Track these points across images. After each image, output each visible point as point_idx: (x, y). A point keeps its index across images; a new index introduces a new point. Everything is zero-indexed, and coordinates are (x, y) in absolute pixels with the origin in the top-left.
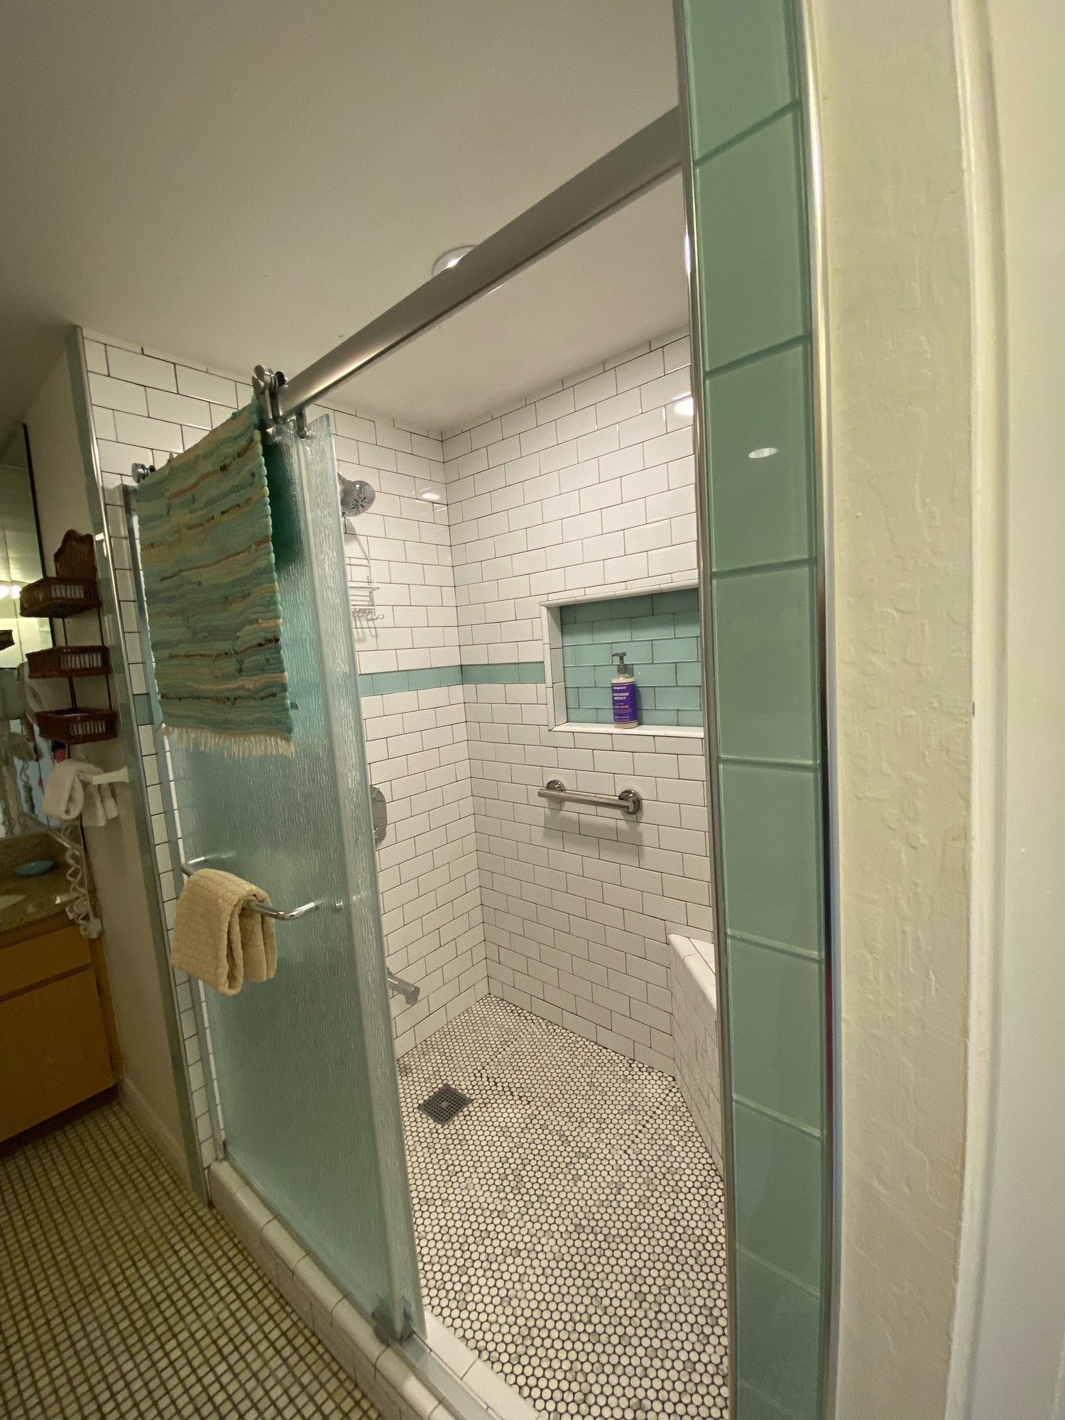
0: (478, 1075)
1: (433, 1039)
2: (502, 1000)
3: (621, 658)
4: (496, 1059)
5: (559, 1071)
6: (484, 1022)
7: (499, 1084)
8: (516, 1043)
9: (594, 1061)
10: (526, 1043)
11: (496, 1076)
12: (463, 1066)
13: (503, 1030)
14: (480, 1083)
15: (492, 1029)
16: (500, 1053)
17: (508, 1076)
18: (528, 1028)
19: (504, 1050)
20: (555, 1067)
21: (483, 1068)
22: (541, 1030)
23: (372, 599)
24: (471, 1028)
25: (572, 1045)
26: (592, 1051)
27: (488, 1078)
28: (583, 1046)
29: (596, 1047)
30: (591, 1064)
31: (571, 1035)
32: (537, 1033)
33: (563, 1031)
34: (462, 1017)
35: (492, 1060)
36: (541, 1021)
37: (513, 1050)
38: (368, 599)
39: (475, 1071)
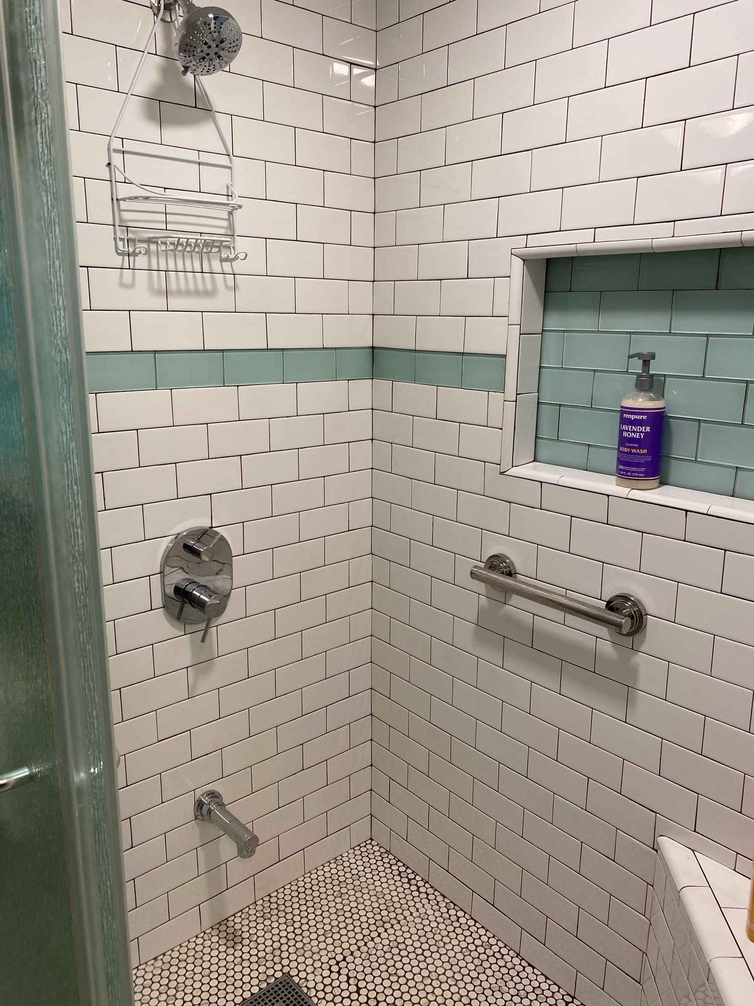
0: (335, 969)
1: (281, 896)
2: (388, 852)
3: (646, 364)
4: (365, 949)
5: (454, 989)
6: (357, 883)
7: (363, 992)
8: (397, 927)
9: (511, 984)
10: (413, 931)
11: (360, 976)
12: (315, 949)
13: (382, 901)
14: (335, 984)
15: (366, 897)
16: (372, 939)
17: (378, 981)
18: (419, 905)
19: (379, 935)
20: (451, 982)
21: (344, 959)
22: (438, 914)
23: (231, 226)
24: (337, 888)
25: (481, 950)
26: (509, 965)
27: (349, 978)
28: (498, 955)
29: (516, 961)
30: (505, 989)
31: (482, 932)
32: (432, 918)
33: (471, 923)
34: (327, 869)
35: (359, 949)
36: (440, 898)
37: (392, 938)
38: (225, 224)
39: (333, 962)
